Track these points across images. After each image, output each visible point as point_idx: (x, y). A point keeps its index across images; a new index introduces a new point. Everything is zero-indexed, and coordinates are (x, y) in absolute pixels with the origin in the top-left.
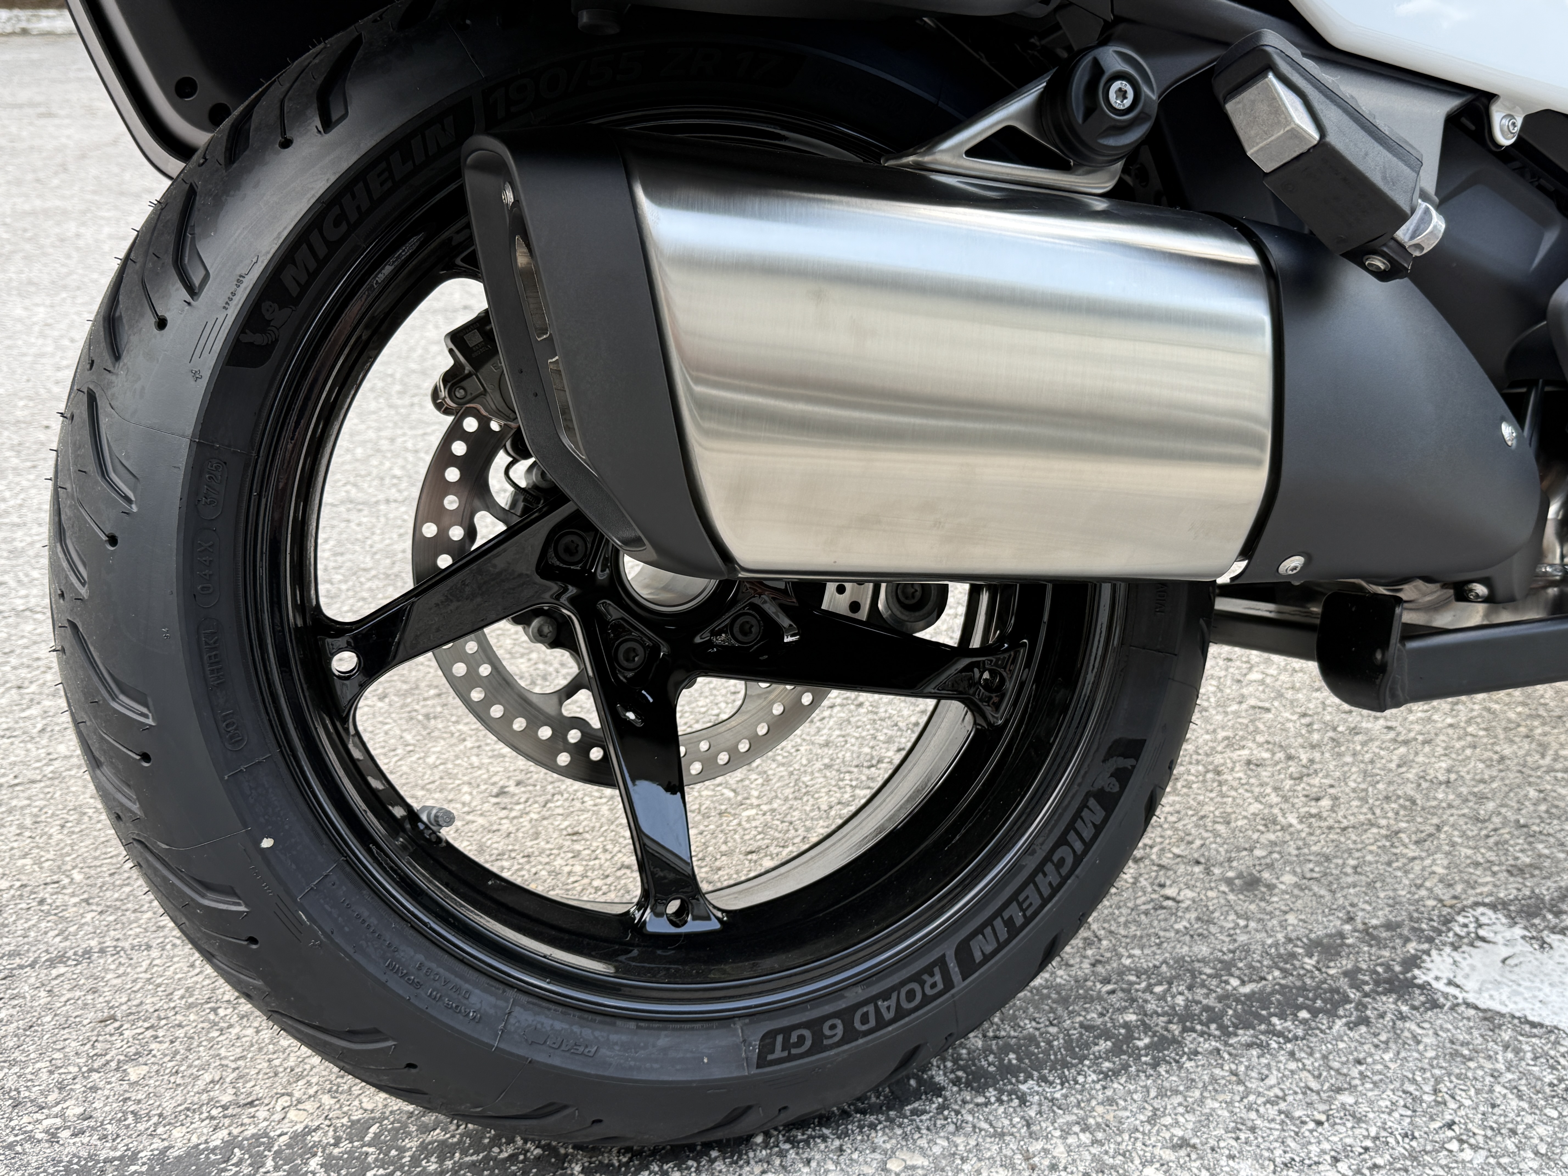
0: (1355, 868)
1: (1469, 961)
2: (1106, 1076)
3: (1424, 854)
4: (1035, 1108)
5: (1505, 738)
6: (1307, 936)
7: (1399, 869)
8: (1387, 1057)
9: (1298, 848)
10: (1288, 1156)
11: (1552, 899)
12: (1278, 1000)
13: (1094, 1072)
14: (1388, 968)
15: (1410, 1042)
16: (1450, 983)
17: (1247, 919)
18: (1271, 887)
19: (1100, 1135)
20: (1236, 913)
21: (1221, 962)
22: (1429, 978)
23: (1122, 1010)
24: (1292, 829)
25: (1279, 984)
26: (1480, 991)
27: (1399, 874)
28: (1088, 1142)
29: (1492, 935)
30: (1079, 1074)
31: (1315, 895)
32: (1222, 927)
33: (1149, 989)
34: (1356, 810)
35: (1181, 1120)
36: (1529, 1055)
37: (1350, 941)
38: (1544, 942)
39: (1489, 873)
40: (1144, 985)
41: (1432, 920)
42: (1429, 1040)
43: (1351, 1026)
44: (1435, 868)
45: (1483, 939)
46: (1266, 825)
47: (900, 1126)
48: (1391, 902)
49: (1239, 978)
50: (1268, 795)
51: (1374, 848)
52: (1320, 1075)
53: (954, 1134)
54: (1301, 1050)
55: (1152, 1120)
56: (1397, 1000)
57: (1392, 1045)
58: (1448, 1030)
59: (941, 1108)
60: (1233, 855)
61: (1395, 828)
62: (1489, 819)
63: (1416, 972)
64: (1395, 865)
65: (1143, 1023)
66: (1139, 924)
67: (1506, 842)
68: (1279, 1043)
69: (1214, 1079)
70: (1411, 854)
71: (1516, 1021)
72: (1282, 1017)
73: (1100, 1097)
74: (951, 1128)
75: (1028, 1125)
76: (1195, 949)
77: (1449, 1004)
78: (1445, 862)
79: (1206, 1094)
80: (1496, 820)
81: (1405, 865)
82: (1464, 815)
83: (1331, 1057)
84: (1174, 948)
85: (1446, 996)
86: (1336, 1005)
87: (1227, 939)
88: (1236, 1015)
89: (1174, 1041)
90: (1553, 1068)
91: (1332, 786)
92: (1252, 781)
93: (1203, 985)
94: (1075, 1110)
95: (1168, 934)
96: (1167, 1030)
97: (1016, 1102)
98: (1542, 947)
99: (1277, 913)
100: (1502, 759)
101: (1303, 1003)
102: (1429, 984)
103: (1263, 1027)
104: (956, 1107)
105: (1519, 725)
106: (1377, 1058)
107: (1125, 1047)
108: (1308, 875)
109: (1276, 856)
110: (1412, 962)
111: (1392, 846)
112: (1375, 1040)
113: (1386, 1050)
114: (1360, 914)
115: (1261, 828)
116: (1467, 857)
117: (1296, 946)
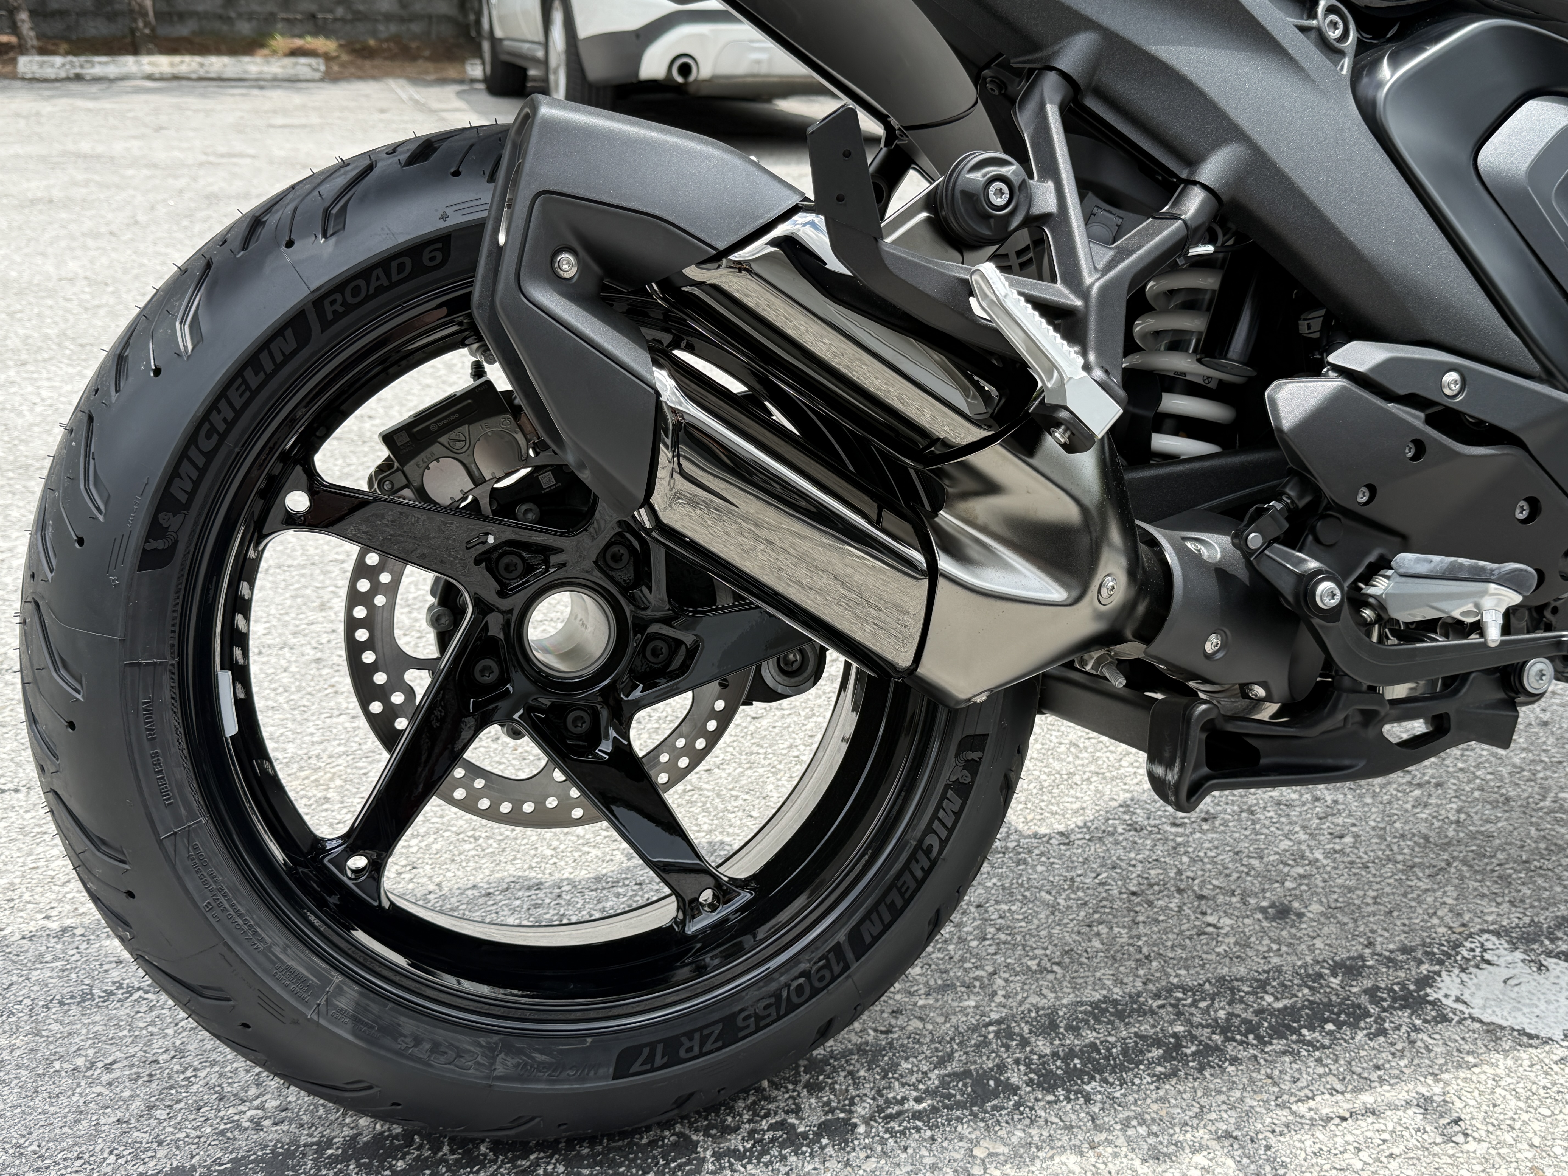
0: (1375, 898)
1: (1475, 981)
2: (1159, 1078)
3: (1436, 887)
4: (1099, 1105)
5: (1511, 782)
6: (1332, 959)
7: (1413, 899)
8: (1402, 1063)
9: (1325, 881)
10: (1317, 1146)
11: (1550, 927)
12: (1307, 1014)
13: (1149, 1075)
14: (1404, 987)
15: (1423, 1051)
16: (1458, 1000)
17: (1279, 944)
18: (1300, 915)
19: (1155, 1128)
20: (1270, 938)
21: (1257, 980)
22: (1440, 995)
23: (1171, 1023)
24: (1318, 864)
25: (1308, 1000)
26: (1484, 1007)
27: (1413, 904)
28: (1145, 1134)
29: (1495, 958)
30: (1135, 1077)
31: (1338, 922)
32: (1258, 951)
33: (1194, 1004)
34: (1375, 847)
35: (1225, 1116)
36: (1526, 1063)
37: (1370, 963)
38: (1542, 965)
39: (1494, 904)
40: (1190, 1001)
41: (1443, 945)
42: (1440, 1049)
43: (1371, 1037)
44: (1446, 899)
45: (1488, 962)
46: (1294, 860)
47: (982, 1120)
48: (1406, 929)
49: (1272, 994)
50: (1297, 833)
51: (1391, 881)
52: (1344, 1079)
53: (1028, 1126)
54: (1328, 1057)
55: (1199, 1116)
56: (1412, 1014)
57: (1406, 1053)
58: (1456, 1041)
59: (1017, 1105)
60: (1267, 886)
61: (1410, 863)
62: (1495, 856)
63: (1428, 990)
64: (1410, 896)
65: (1190, 1032)
66: (1184, 948)
67: (1510, 876)
68: (1308, 1051)
69: (1252, 1081)
70: (1424, 887)
71: (1515, 1033)
72: (1312, 1029)
73: (1154, 1096)
74: (1027, 1121)
75: (1093, 1120)
76: (1234, 970)
77: (1456, 1018)
78: (1455, 895)
79: (1245, 1094)
80: (1501, 856)
81: (1419, 896)
82: (1472, 851)
83: (1353, 1063)
84: (1216, 968)
85: (1454, 1011)
86: (1359, 1019)
87: (1262, 961)
88: (1271, 1027)
89: (1217, 1048)
90: (1547, 1073)
91: (1354, 825)
92: (1283, 820)
93: (1241, 1001)
94: (1133, 1108)
95: (1209, 957)
96: (1210, 1039)
97: (1082, 1101)
98: (1539, 969)
99: (1306, 938)
100: (1508, 800)
101: (1329, 1017)
102: (1439, 1000)
103: (1294, 1037)
104: (1030, 1104)
105: (1523, 770)
106: (1394, 1064)
107: (1174, 1054)
108: (1333, 905)
109: (1304, 888)
110: (1426, 981)
111: (1407, 879)
112: (1392, 1049)
113: (1402, 1057)
114: (1379, 939)
115: (1291, 862)
116: (1475, 889)
117: (1323, 967)
